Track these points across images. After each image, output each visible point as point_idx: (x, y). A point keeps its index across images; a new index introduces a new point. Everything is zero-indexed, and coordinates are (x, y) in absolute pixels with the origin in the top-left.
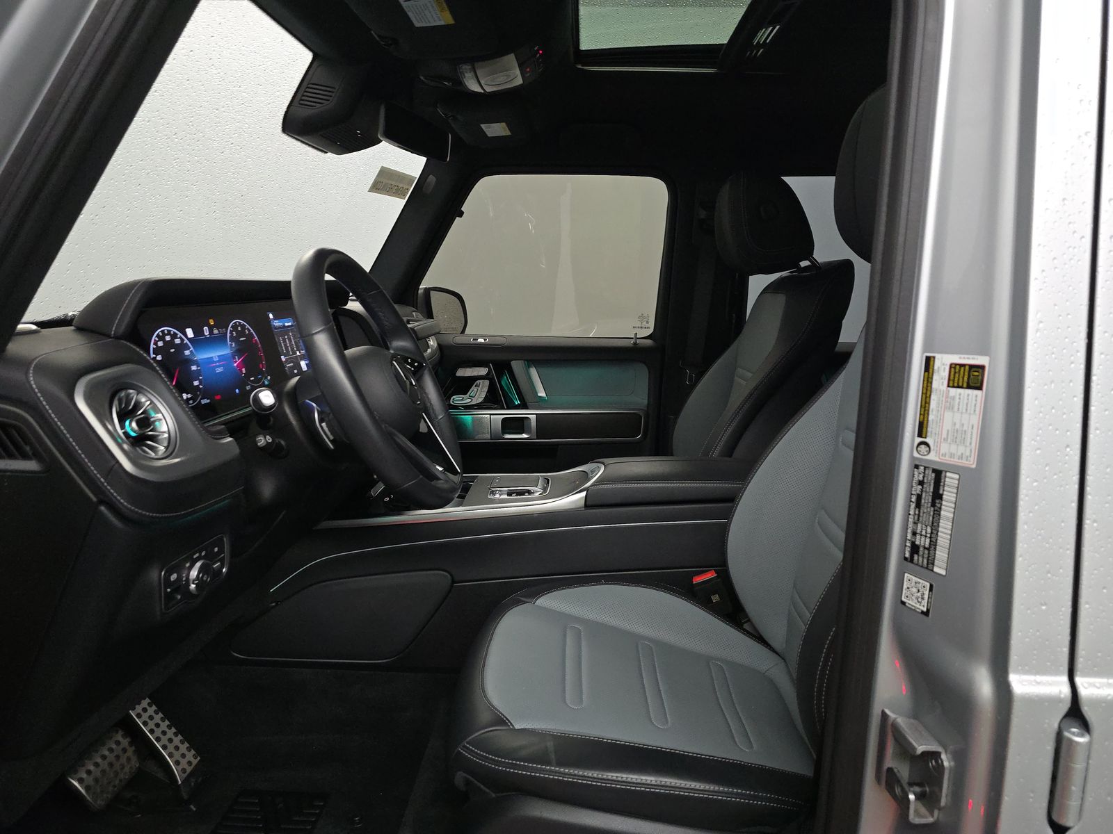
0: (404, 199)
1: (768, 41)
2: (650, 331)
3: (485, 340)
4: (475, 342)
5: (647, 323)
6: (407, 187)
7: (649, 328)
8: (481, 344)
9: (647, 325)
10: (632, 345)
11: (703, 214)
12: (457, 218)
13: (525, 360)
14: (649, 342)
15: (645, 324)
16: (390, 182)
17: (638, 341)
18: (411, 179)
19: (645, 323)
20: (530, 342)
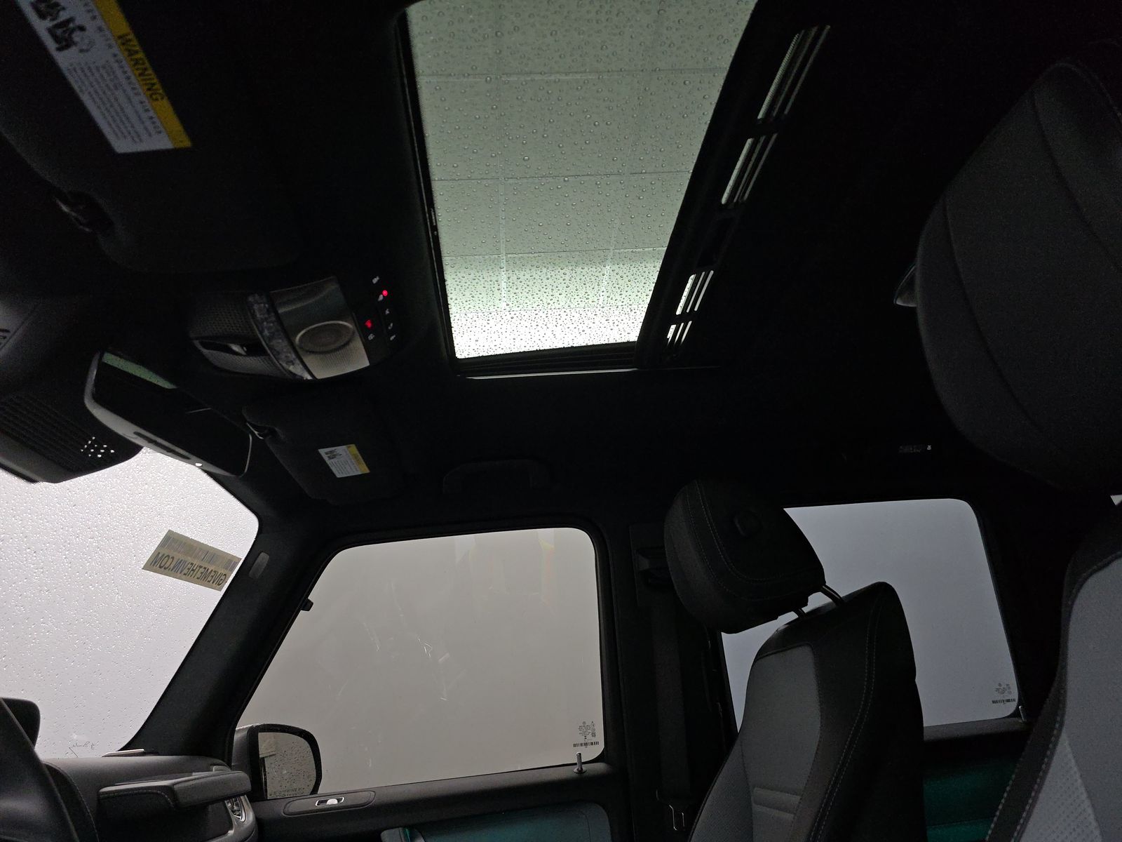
0: (220, 590)
1: (696, 309)
2: (599, 749)
3: (339, 800)
4: (322, 806)
5: (594, 735)
6: (223, 571)
7: (597, 743)
8: (332, 808)
9: (594, 740)
10: (575, 775)
11: (645, 564)
12: (302, 612)
13: (404, 827)
14: (600, 767)
15: (590, 739)
16: (189, 559)
17: (585, 767)
18: (231, 561)
19: (589, 737)
20: (414, 793)
